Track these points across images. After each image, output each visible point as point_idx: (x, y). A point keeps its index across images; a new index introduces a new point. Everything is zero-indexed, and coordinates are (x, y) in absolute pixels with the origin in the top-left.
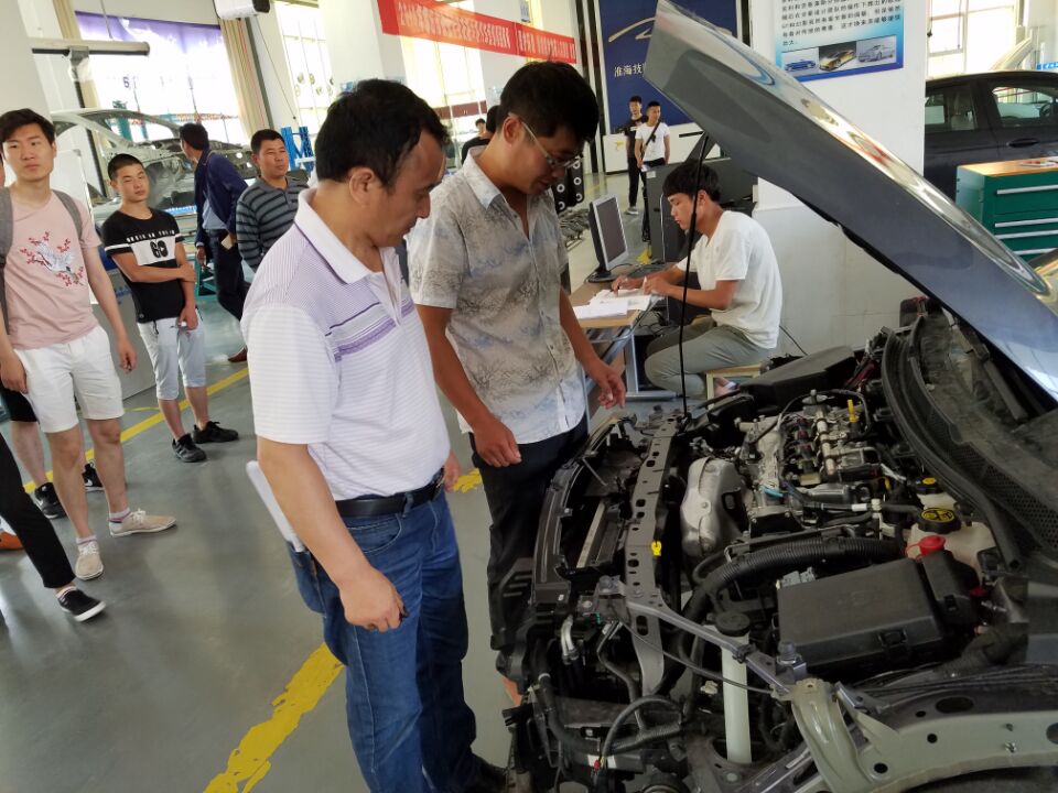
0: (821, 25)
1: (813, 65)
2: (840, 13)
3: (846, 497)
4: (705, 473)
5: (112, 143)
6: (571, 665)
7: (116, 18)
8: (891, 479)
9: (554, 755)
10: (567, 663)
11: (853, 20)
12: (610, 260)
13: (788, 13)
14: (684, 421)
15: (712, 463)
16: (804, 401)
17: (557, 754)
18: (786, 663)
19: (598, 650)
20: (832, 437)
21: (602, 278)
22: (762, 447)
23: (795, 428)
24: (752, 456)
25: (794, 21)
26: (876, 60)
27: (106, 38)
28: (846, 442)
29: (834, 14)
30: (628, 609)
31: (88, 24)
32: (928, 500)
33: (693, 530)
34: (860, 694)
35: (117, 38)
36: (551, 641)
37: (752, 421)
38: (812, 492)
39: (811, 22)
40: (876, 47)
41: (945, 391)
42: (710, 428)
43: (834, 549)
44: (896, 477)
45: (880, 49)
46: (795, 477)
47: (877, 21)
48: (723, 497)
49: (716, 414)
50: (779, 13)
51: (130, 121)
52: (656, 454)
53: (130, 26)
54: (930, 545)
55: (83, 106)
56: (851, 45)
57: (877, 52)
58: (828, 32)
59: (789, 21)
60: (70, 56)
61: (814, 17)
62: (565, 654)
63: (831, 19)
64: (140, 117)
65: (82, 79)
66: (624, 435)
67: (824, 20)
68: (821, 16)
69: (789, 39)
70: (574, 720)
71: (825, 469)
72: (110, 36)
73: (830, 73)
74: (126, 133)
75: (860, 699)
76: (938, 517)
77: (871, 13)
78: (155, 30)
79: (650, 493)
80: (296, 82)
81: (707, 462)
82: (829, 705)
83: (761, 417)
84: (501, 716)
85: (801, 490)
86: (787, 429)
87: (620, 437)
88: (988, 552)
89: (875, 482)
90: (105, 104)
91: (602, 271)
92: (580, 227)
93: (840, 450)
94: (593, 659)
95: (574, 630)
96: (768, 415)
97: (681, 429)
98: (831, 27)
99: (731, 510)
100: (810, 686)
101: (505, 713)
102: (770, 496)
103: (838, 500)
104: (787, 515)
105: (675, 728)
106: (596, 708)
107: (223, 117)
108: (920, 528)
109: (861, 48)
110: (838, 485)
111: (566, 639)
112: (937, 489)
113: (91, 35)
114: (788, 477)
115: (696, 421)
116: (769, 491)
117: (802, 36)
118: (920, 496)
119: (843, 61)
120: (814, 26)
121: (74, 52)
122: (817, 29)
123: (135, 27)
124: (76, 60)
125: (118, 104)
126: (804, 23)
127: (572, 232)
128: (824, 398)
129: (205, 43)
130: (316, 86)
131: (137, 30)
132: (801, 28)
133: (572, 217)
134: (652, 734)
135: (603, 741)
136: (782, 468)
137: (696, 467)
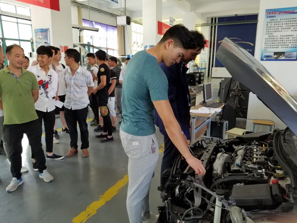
0: (275, 46)
1: (272, 56)
2: (281, 44)
3: (257, 169)
4: (221, 156)
5: (85, 52)
6: (177, 198)
7: (92, 21)
8: (270, 166)
9: (169, 219)
10: (176, 197)
11: (285, 46)
12: (207, 100)
13: (266, 42)
14: (219, 143)
15: (224, 154)
16: (252, 143)
17: (170, 218)
18: (231, 202)
19: (185, 195)
20: (257, 153)
21: (204, 104)
22: (239, 153)
23: (248, 150)
24: (235, 155)
25: (268, 44)
26: (290, 58)
27: (89, 26)
28: (260, 155)
29: (279, 44)
30: (194, 185)
31: (85, 22)
32: (278, 171)
33: (216, 170)
34: (248, 212)
35: (91, 27)
36: (173, 191)
37: (237, 146)
38: (249, 166)
39: (273, 45)
40: (291, 54)
41: (289, 146)
42: (226, 146)
43: (250, 179)
44: (272, 165)
45: (291, 55)
46: (245, 161)
47: (292, 47)
48: (225, 163)
49: (228, 143)
50: (264, 42)
51: (91, 47)
52: (209, 150)
53: (95, 24)
54: (275, 182)
55: (80, 42)
56: (284, 53)
57: (290, 56)
58: (277, 49)
59: (266, 44)
60: (79, 29)
61: (274, 44)
62: (176, 194)
63: (278, 45)
64: (93, 46)
65: (81, 36)
66: (202, 144)
67: (276, 45)
68: (276, 44)
69: (266, 49)
70: (176, 211)
71: (253, 161)
72: (90, 26)
73: (276, 59)
74: (89, 50)
75: (248, 214)
76: (279, 175)
77: (290, 45)
78: (101, 26)
79: (205, 159)
80: (133, 43)
81: (223, 154)
82: (239, 213)
83: (240, 146)
84: (157, 208)
85: (246, 165)
86: (246, 150)
87: (201, 144)
88: (289, 185)
89: (266, 166)
90: (85, 42)
91: (204, 102)
92: (201, 90)
93: (259, 157)
94: (183, 197)
95: (179, 189)
96: (242, 145)
97: (218, 145)
98: (278, 47)
99: (227, 167)
100: (235, 208)
101: (159, 207)
102: (237, 165)
103: (255, 169)
104: (241, 170)
105: (201, 217)
106: (182, 209)
107: (113, 50)
108: (274, 177)
109: (286, 54)
110: (256, 165)
111: (177, 190)
112: (281, 169)
113: (85, 25)
114: (243, 161)
115: (222, 144)
116: (237, 163)
117: (270, 49)
118: (276, 170)
119: (280, 57)
120: (273, 47)
121: (80, 29)
122: (274, 48)
123: (96, 24)
124: (81, 31)
125: (88, 43)
126: (271, 45)
127: (198, 91)
128: (257, 143)
129: (112, 30)
130: (138, 45)
131: (96, 25)
132: (270, 47)
133: (199, 87)
134: (195, 217)
135: (182, 217)
136: (242, 159)
137: (219, 155)
